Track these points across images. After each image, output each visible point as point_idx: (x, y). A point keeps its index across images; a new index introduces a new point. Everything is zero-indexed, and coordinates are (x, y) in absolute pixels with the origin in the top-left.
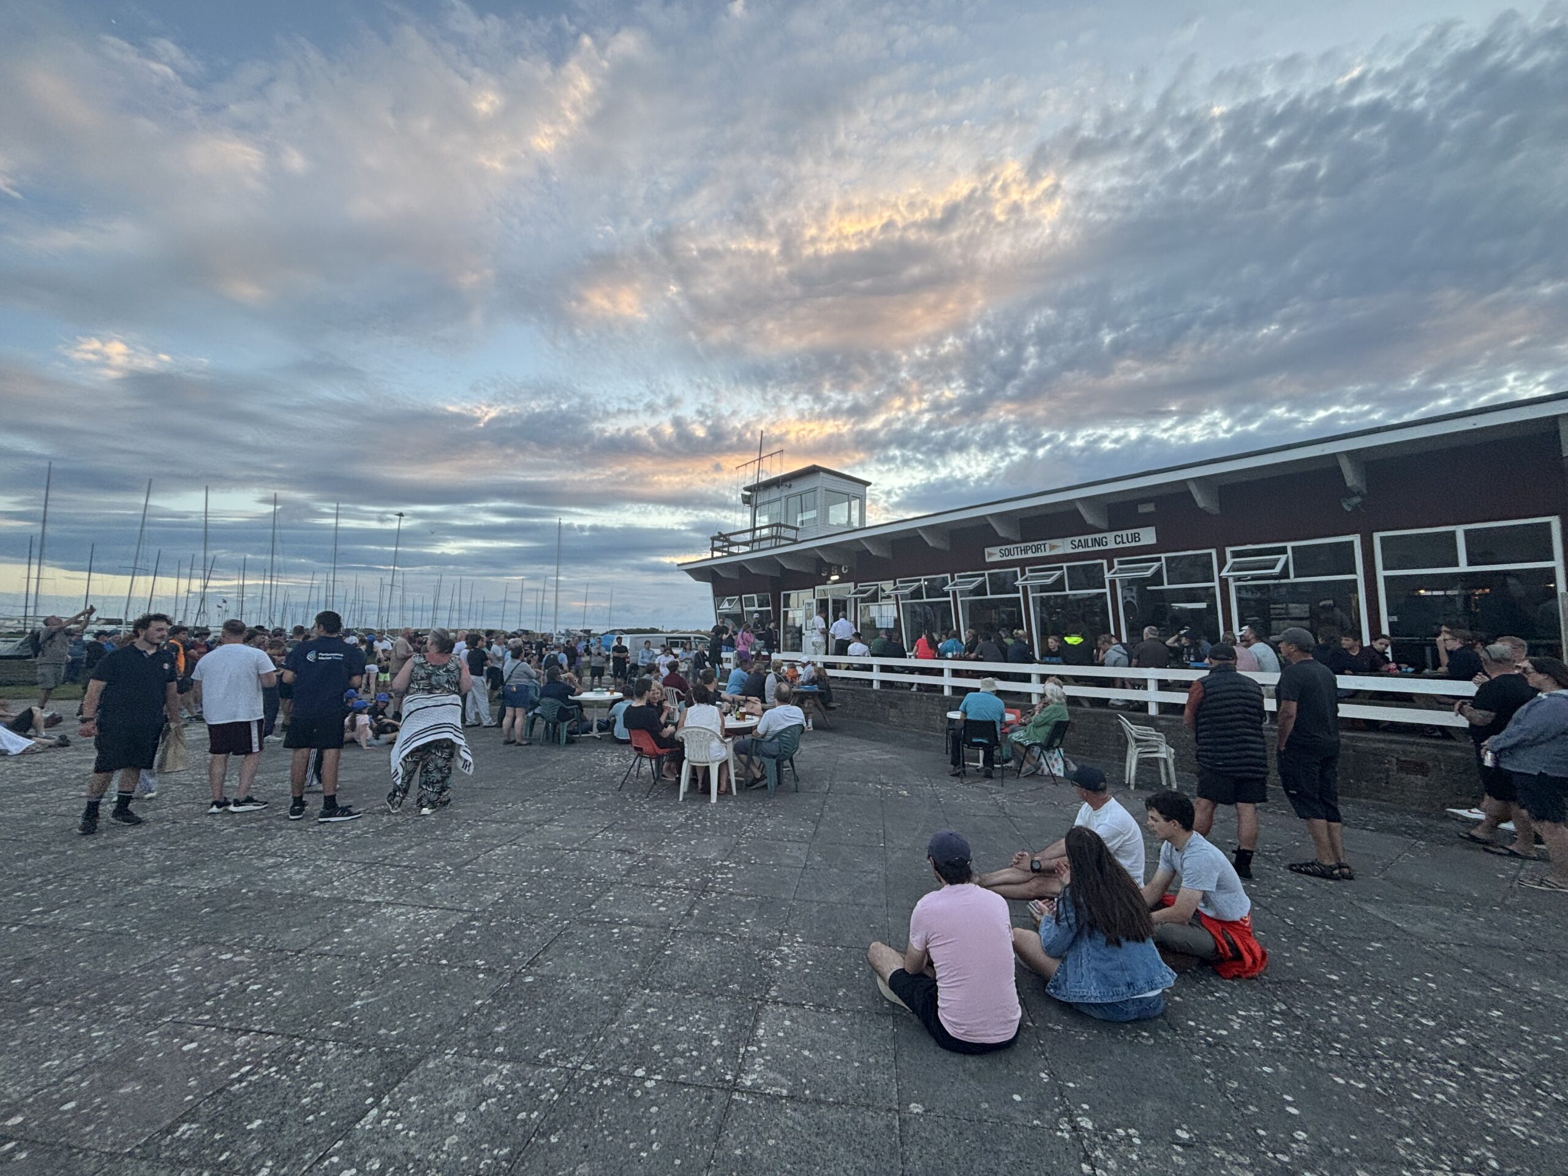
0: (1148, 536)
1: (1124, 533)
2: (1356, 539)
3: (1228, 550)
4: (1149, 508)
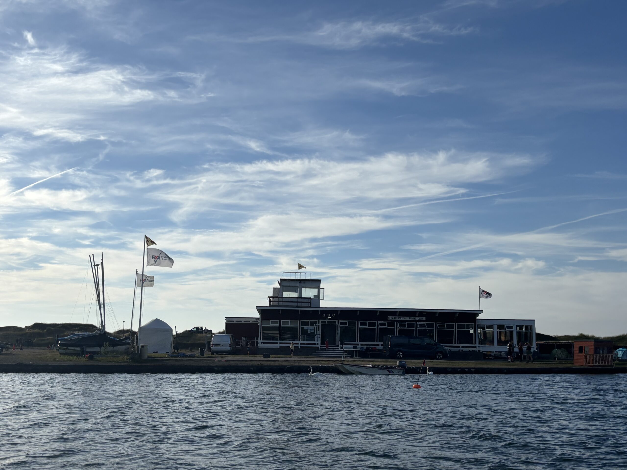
0: (424, 319)
1: (420, 317)
2: (454, 323)
3: (437, 323)
4: (425, 313)
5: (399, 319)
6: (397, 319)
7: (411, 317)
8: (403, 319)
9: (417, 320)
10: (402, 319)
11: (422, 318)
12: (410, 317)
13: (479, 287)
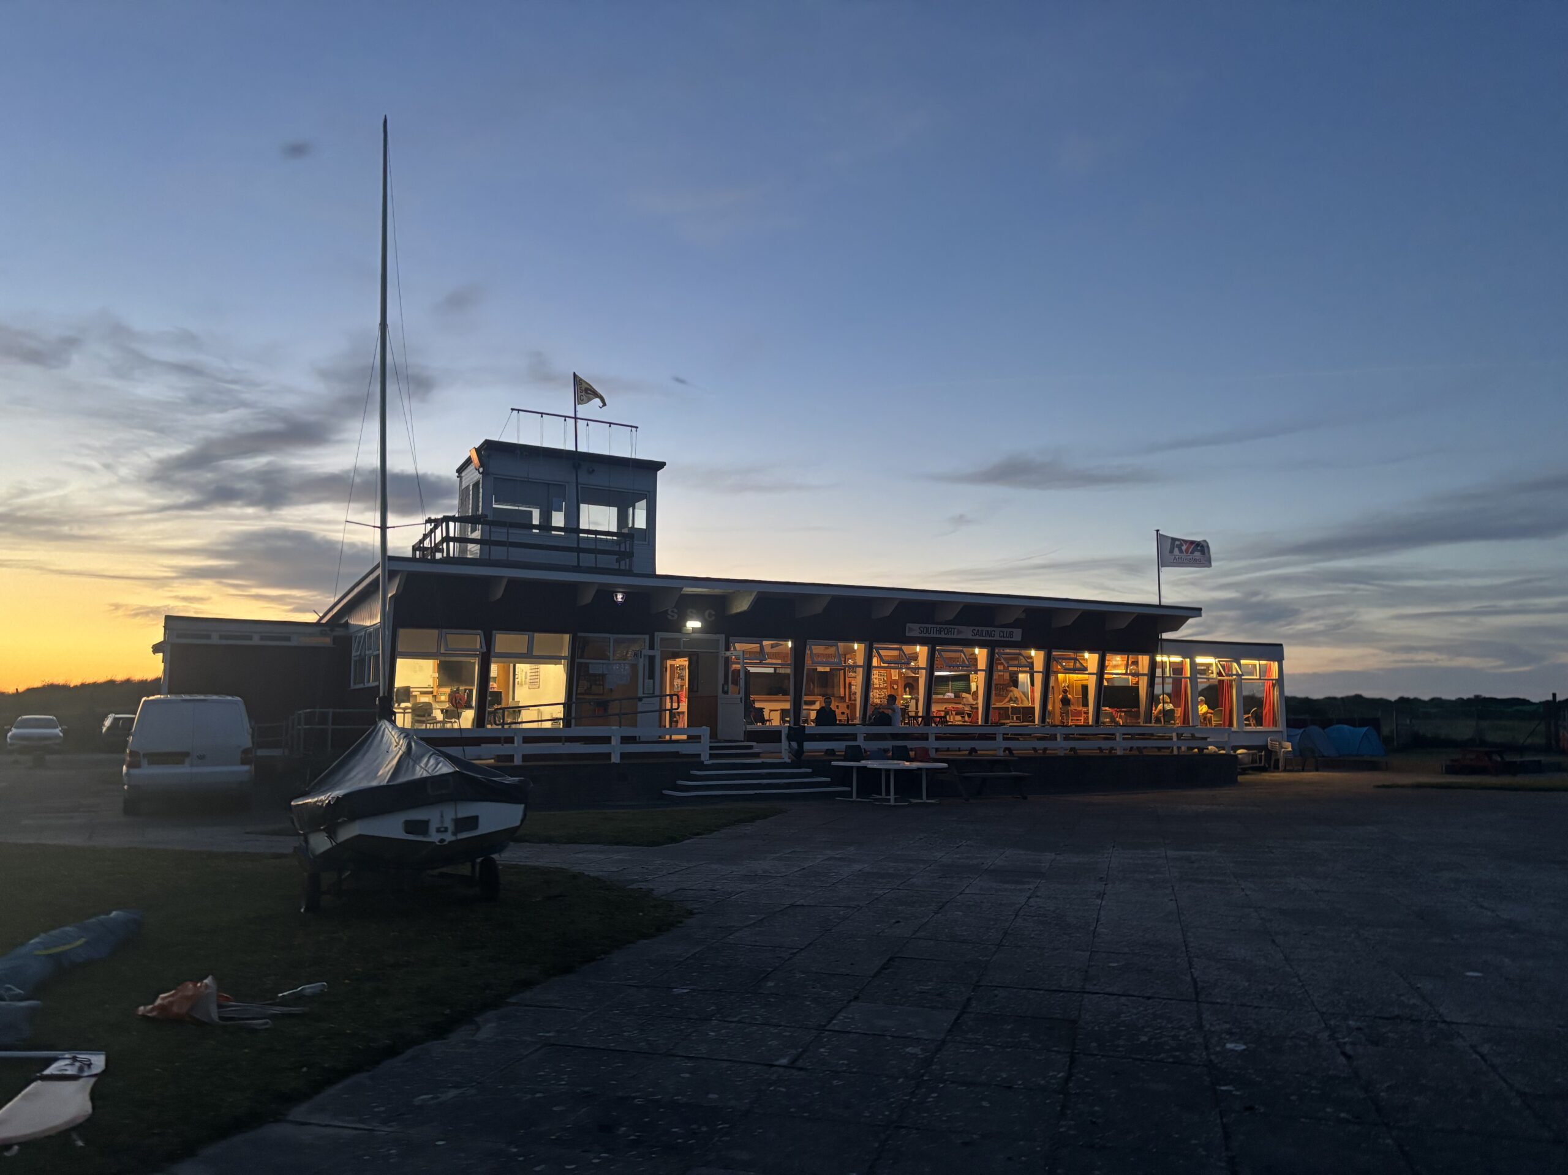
0: (1018, 634)
1: (1005, 630)
5: (943, 635)
6: (934, 636)
7: (980, 628)
8: (955, 636)
9: (997, 638)
10: (952, 636)
11: (1011, 634)
12: (977, 628)
13: (1158, 531)
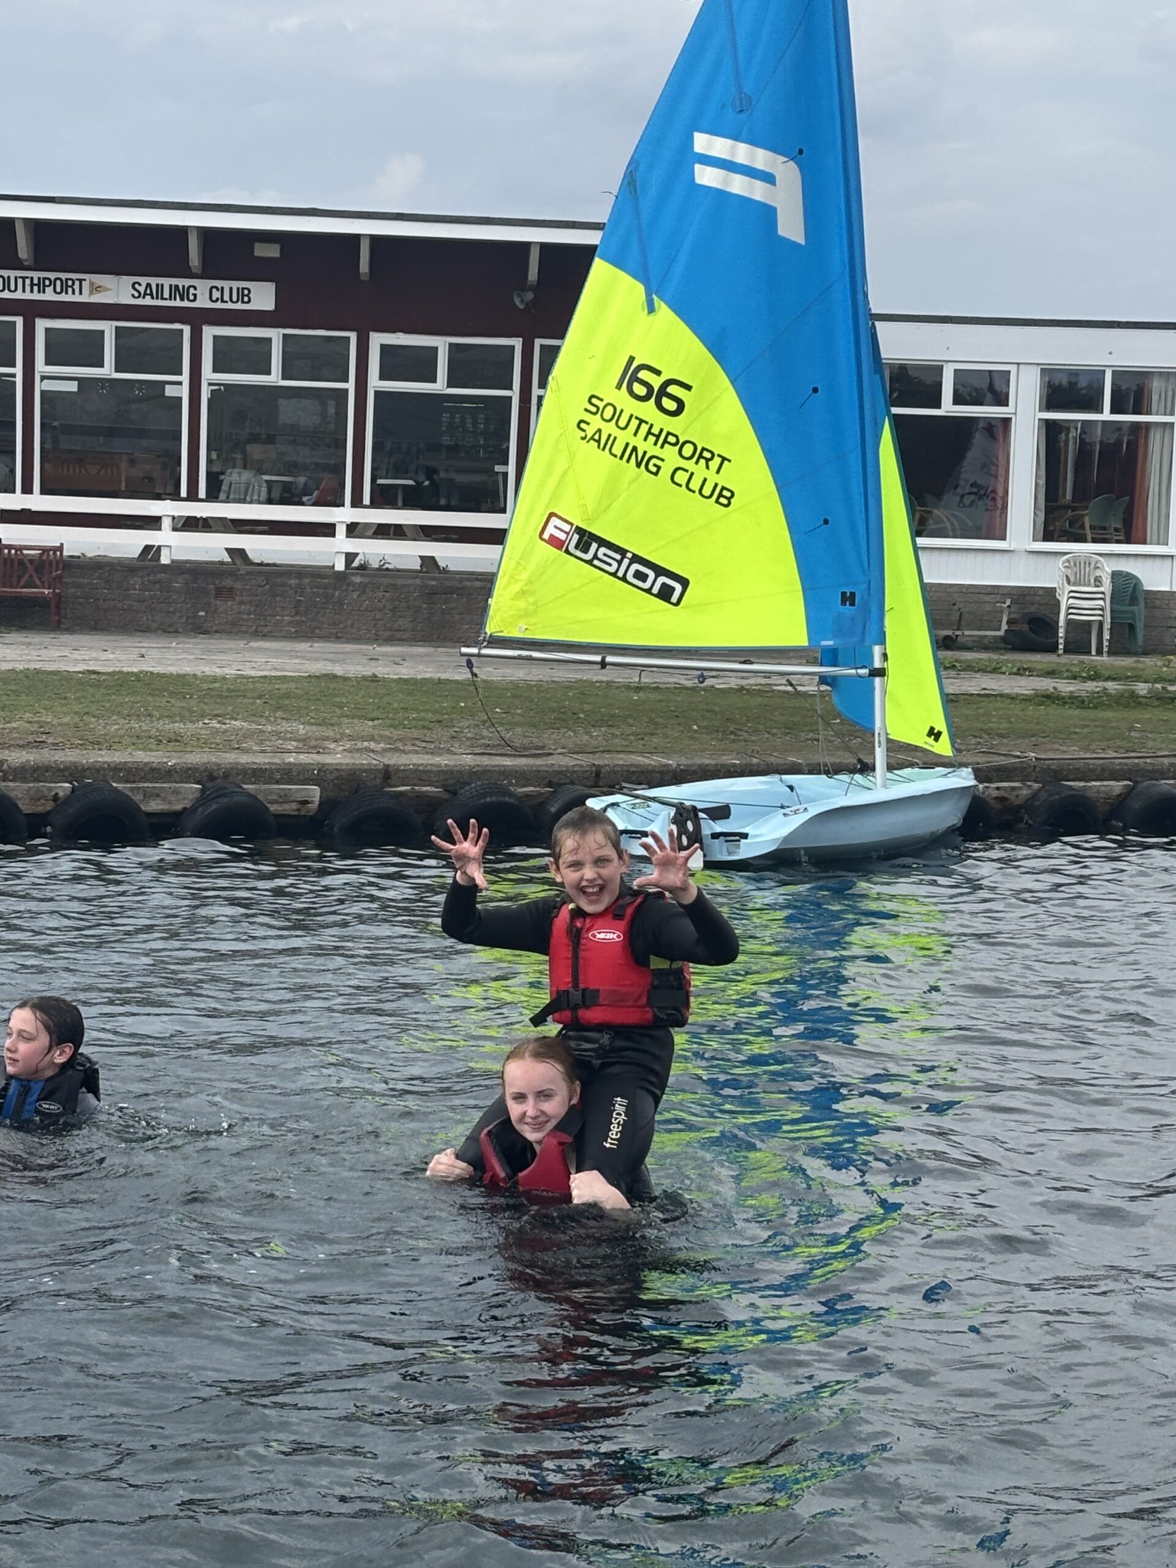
0: (263, 297)
1: (225, 284)
2: (517, 343)
4: (272, 251)
5: (49, 295)
6: (28, 296)
7: (154, 281)
8: (85, 298)
9: (203, 302)
10: (77, 298)
11: (244, 295)
12: (144, 280)
